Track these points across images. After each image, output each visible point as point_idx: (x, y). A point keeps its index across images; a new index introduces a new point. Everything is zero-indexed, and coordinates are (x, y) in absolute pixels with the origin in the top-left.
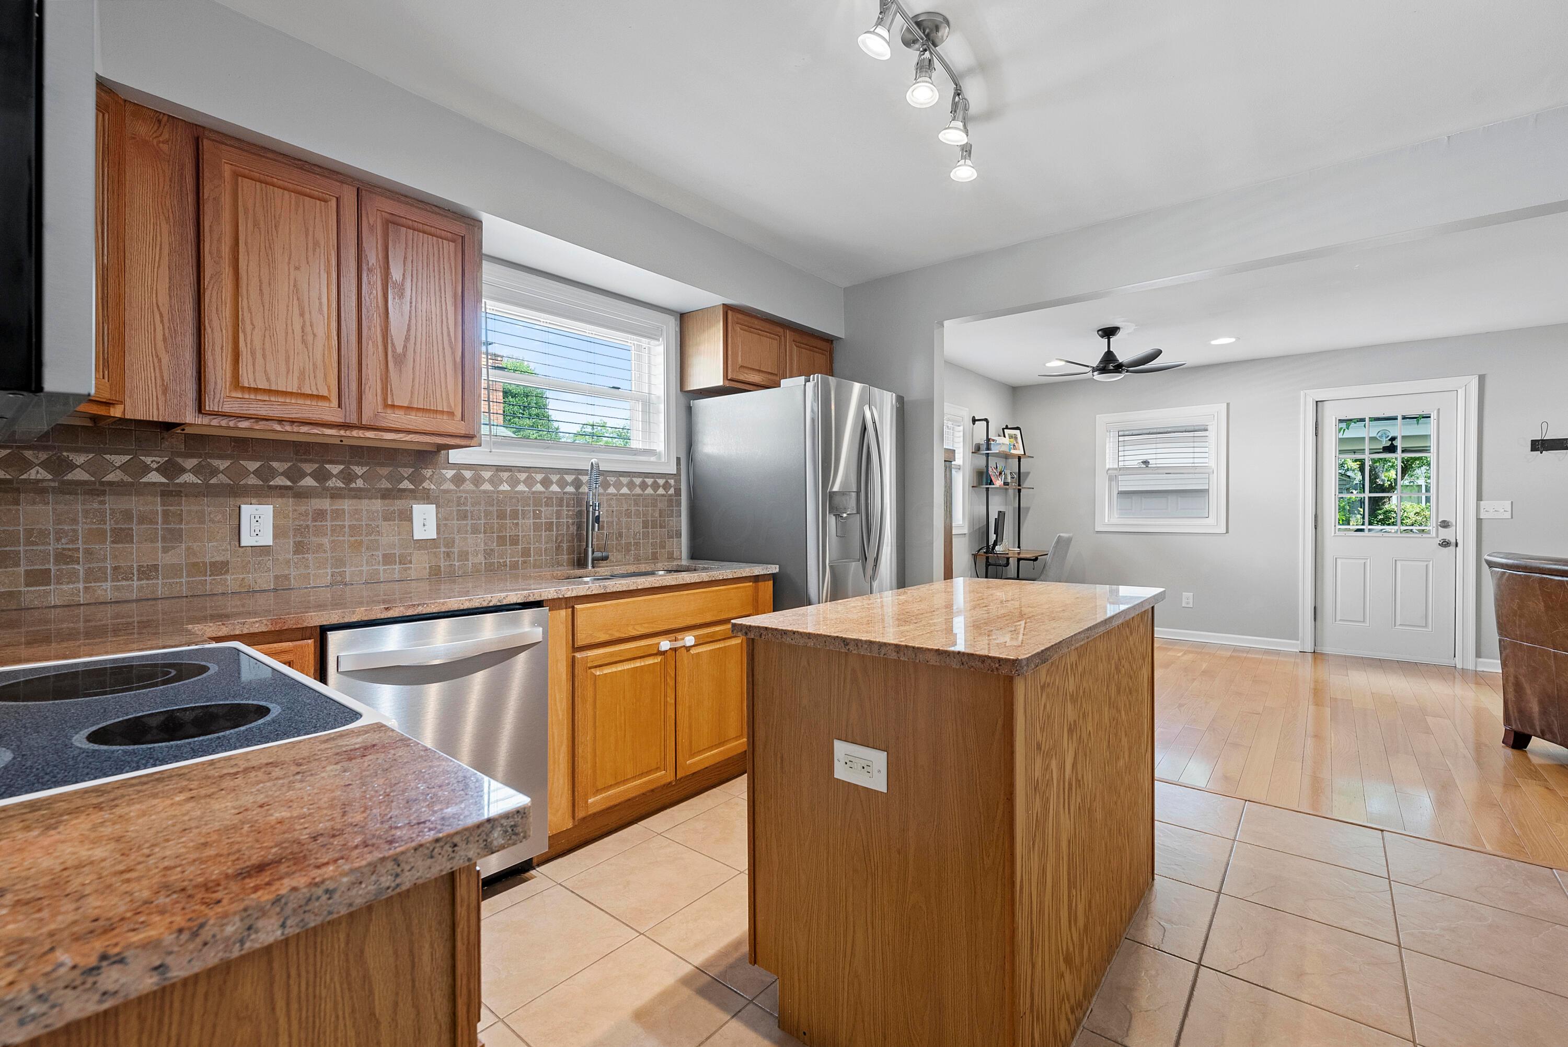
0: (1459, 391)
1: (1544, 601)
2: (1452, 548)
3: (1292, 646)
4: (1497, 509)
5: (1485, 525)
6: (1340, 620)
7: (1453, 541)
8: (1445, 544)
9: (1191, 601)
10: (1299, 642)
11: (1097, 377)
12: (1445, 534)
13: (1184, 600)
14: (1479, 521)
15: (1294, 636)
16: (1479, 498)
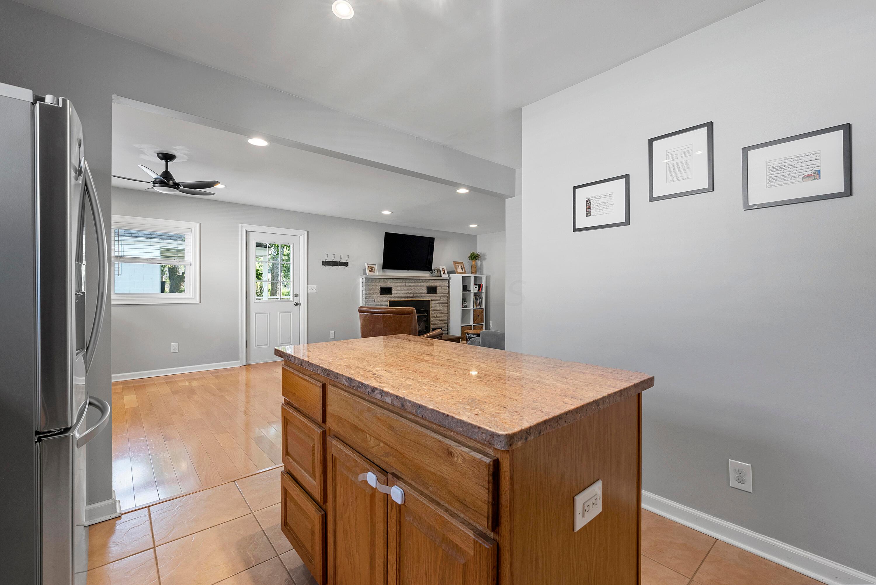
0: (301, 236)
1: (383, 324)
2: (299, 306)
3: (235, 364)
4: (313, 289)
5: (309, 295)
6: (258, 346)
7: (299, 303)
8: (297, 304)
9: (177, 348)
10: (240, 361)
11: (158, 189)
12: (297, 300)
13: (172, 348)
14: (308, 293)
15: (236, 358)
16: (308, 284)
